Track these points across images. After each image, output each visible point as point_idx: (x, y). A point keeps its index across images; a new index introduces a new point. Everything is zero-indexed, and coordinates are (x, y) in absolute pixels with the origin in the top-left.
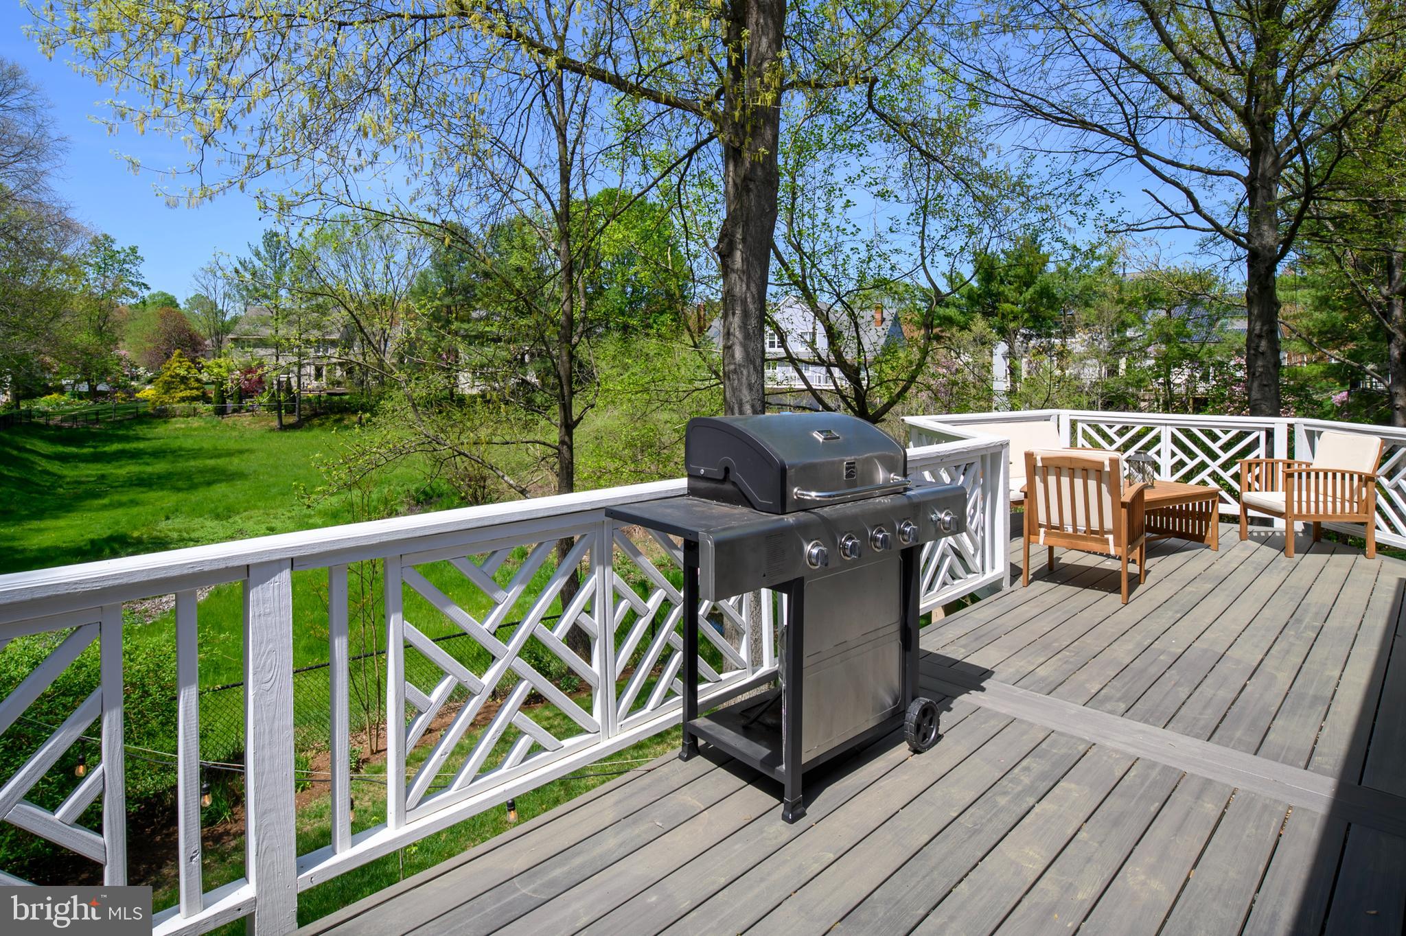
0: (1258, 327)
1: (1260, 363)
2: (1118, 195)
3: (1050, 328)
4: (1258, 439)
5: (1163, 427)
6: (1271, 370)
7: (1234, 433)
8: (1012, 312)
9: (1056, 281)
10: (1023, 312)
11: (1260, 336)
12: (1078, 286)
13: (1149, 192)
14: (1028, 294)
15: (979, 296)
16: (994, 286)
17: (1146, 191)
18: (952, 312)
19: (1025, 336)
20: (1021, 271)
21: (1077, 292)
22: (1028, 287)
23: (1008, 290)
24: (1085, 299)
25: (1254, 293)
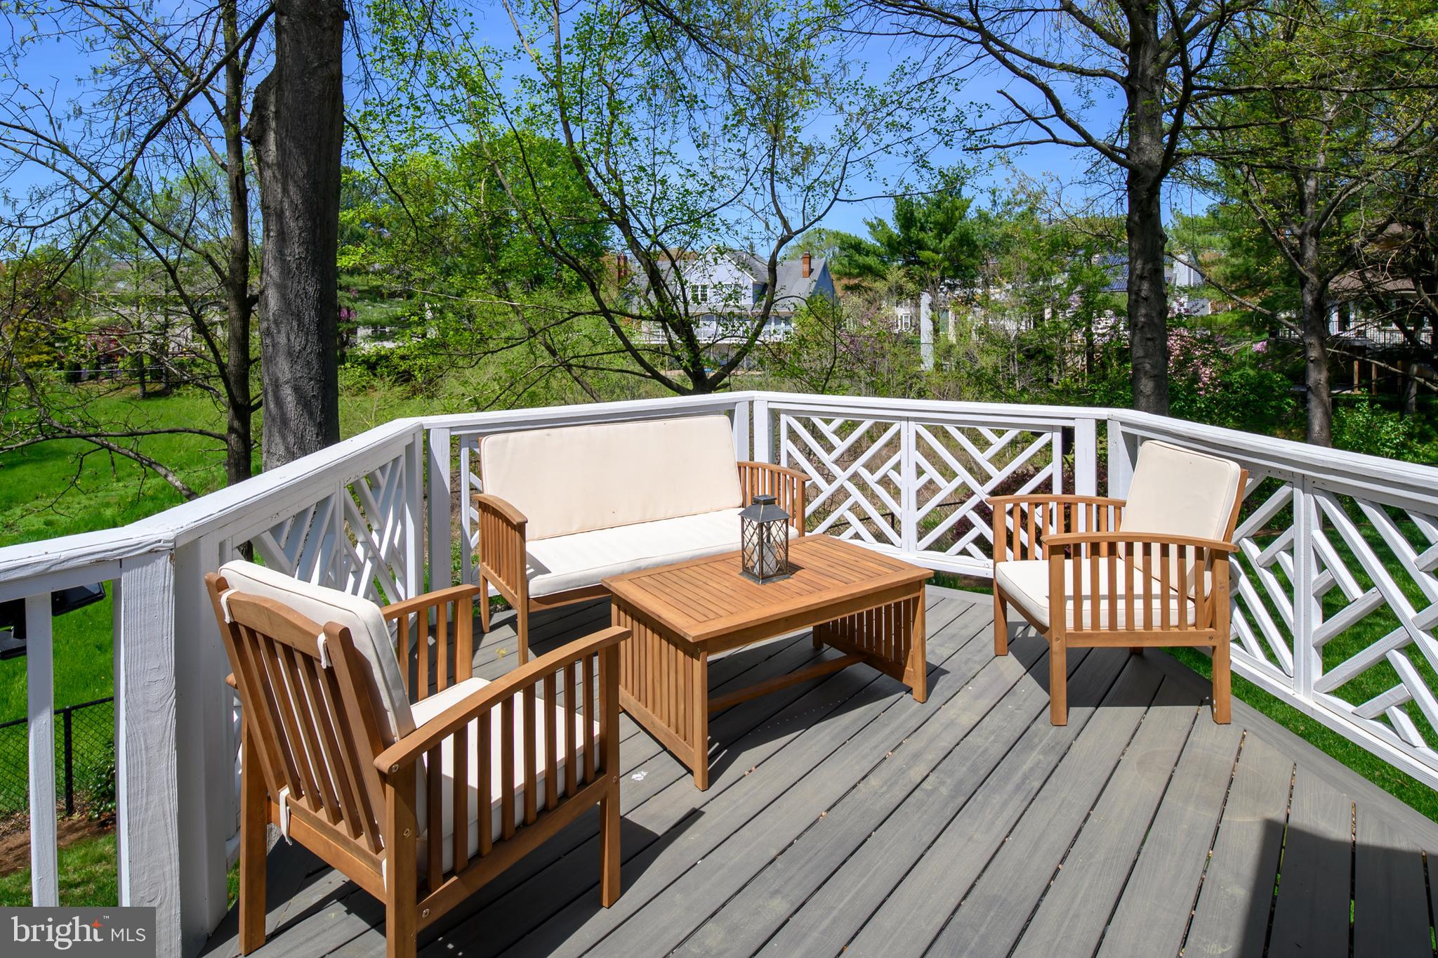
0: (1139, 265)
1: (1143, 311)
2: (985, 108)
3: (973, 277)
4: (1049, 445)
5: (904, 423)
6: (1156, 320)
7: (1011, 434)
8: (933, 260)
9: (976, 227)
10: (943, 260)
11: (1141, 278)
12: (998, 232)
13: (1005, 94)
14: (948, 241)
15: (899, 243)
16: (914, 232)
17: (1001, 92)
18: (871, 261)
19: (949, 286)
20: (940, 217)
21: (997, 239)
22: (948, 234)
23: (929, 238)
24: (1003, 245)
25: (1135, 223)
